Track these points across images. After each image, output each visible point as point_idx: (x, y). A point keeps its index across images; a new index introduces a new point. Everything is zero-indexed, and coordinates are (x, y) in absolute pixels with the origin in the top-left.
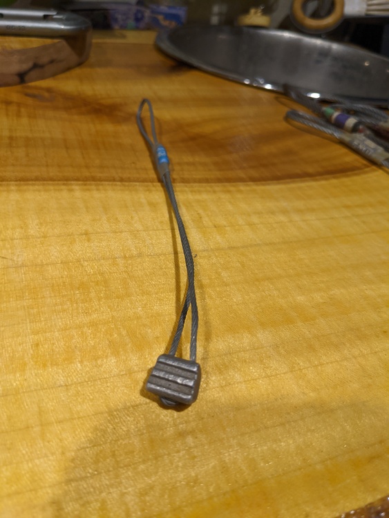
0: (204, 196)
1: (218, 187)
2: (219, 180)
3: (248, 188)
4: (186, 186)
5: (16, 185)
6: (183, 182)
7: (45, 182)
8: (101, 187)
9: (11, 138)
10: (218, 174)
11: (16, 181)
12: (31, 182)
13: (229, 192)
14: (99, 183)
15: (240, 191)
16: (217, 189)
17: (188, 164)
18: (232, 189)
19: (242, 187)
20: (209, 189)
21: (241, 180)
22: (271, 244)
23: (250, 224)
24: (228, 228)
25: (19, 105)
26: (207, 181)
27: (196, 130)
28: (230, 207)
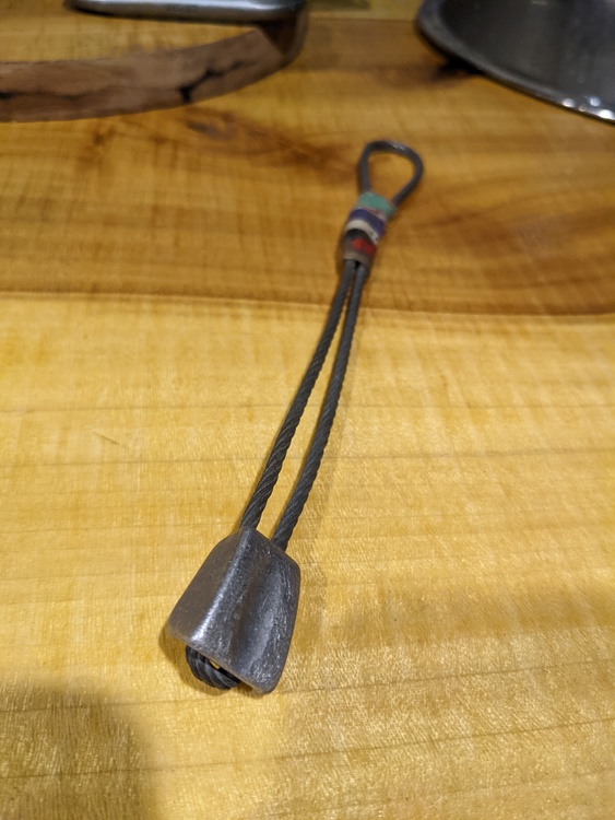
0: (459, 341)
1: (486, 323)
2: (490, 309)
3: (540, 328)
4: (429, 318)
5: (152, 302)
6: (425, 309)
7: (198, 299)
8: (285, 313)
9: (156, 209)
10: (489, 295)
12: (175, 298)
13: (505, 333)
14: (283, 304)
15: (525, 334)
16: (483, 326)
17: (440, 272)
18: (512, 328)
19: (531, 325)
20: (469, 325)
21: (531, 310)
22: (565, 451)
23: (534, 406)
24: (491, 411)
25: (176, 144)
26: (468, 309)
27: (462, 202)
28: (502, 368)
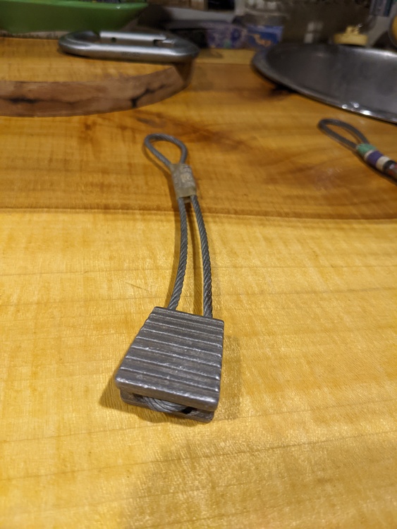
3: (361, 226)
9: (130, 165)
10: (329, 209)
11: (140, 210)
16: (330, 226)
17: (298, 197)
18: (345, 226)
21: (354, 217)
24: (345, 269)
25: (134, 130)
